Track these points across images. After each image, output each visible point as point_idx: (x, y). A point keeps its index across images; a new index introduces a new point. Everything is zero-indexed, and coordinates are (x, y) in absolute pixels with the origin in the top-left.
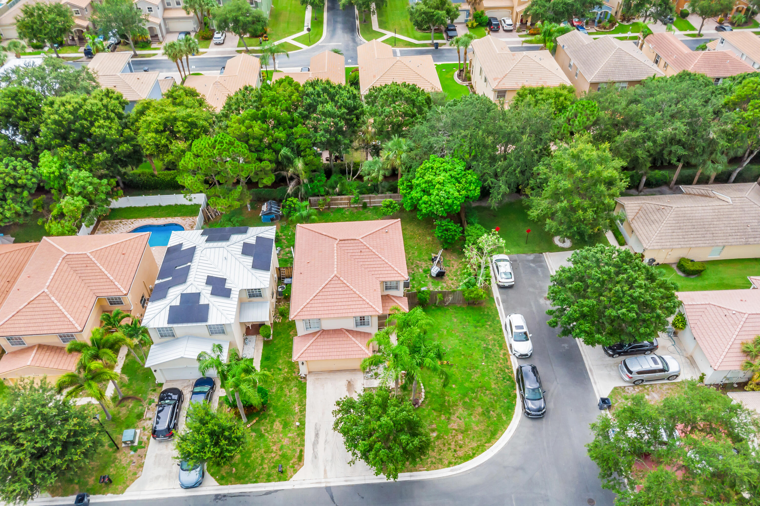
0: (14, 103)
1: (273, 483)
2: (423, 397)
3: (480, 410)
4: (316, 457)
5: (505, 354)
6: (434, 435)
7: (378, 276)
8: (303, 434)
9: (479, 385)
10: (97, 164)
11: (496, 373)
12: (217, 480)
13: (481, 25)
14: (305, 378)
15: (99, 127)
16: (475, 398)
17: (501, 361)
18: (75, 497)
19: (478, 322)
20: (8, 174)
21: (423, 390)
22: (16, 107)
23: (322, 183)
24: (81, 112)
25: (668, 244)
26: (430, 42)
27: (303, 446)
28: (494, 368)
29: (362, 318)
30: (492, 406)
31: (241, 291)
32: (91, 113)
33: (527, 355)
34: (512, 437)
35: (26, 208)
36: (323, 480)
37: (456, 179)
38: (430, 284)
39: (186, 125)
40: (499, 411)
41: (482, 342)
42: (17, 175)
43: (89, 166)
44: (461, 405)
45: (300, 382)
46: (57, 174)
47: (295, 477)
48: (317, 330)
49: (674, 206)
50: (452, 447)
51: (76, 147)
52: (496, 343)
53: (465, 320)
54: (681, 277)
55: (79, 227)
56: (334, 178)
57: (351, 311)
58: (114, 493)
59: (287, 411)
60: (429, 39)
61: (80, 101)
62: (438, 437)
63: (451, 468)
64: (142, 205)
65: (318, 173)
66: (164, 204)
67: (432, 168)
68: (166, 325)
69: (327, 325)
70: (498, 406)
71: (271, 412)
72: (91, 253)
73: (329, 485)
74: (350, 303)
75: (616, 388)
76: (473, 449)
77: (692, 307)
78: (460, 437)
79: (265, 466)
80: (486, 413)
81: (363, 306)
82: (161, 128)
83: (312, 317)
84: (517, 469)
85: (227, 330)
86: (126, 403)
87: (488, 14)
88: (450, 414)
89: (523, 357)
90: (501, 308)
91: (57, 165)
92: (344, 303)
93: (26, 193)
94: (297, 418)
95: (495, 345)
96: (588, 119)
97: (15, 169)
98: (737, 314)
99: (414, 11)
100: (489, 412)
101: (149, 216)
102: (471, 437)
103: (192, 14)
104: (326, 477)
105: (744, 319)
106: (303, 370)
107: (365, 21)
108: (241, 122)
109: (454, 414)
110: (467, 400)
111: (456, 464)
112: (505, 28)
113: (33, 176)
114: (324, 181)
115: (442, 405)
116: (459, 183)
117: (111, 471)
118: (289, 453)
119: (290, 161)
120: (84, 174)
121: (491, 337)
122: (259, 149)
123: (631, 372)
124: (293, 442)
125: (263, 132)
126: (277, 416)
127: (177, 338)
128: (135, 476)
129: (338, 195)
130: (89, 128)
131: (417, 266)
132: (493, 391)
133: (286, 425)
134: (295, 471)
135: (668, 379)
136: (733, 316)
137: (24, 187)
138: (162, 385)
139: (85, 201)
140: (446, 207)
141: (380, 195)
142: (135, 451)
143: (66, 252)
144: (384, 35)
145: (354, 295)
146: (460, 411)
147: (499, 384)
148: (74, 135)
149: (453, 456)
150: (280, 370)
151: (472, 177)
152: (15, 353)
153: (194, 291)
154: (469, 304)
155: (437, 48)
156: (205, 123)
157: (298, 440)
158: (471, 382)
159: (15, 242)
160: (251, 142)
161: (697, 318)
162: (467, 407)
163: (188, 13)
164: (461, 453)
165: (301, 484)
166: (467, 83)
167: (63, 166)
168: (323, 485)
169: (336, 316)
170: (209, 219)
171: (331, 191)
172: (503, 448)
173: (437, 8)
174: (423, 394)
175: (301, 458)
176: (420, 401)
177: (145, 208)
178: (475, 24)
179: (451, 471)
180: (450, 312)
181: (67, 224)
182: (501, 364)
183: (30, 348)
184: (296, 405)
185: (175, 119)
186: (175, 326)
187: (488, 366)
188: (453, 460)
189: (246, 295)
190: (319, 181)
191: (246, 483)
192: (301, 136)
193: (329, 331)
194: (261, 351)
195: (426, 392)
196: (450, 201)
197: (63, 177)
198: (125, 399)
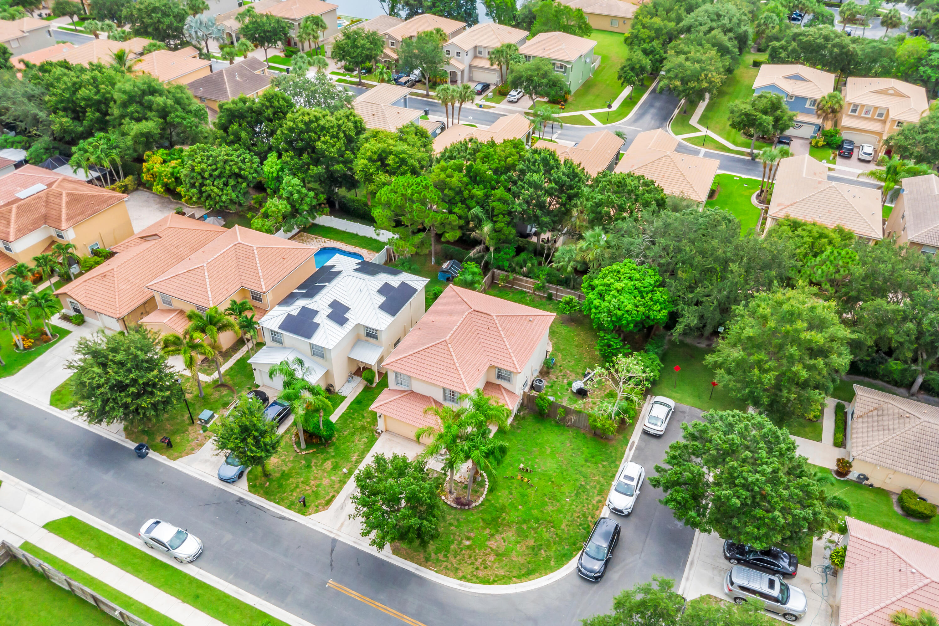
0: (267, 104)
1: (291, 512)
2: (480, 502)
3: (531, 543)
4: (342, 508)
5: (599, 502)
6: (467, 543)
7: (491, 359)
8: (345, 483)
9: (549, 518)
10: (311, 176)
11: (576, 515)
12: (249, 486)
13: (828, 145)
14: (379, 434)
15: (324, 142)
16: (534, 529)
17: (590, 507)
18: (137, 445)
19: (593, 457)
20: (236, 163)
21: (484, 496)
22: (267, 108)
23: (508, 257)
24: (313, 125)
25: (889, 462)
26: (749, 150)
27: (338, 493)
28: (577, 509)
29: (452, 393)
30: (548, 546)
31: (358, 325)
32: (323, 128)
33: (621, 511)
34: (547, 586)
35: (241, 198)
36: (335, 531)
37: (640, 292)
38: (567, 398)
39: (397, 160)
40: (552, 553)
41: (582, 479)
42: (243, 166)
43: (303, 175)
44: (514, 528)
45: (373, 435)
46: (275, 175)
47: (313, 516)
48: (406, 388)
49: (924, 418)
50: (477, 563)
51: (300, 155)
52: (598, 486)
53: (579, 449)
54: (896, 513)
55: (278, 230)
56: (523, 255)
57: (441, 380)
58: (168, 457)
59: (345, 457)
60: (749, 147)
61: (318, 115)
62: (469, 547)
63: (462, 582)
64: (342, 228)
65: (507, 245)
66: (361, 234)
67: (619, 272)
68: (276, 329)
69: (418, 387)
70: (554, 549)
71: (331, 450)
72: (257, 248)
73: (337, 538)
74: (445, 372)
75: (709, 596)
76: (496, 576)
77: (860, 541)
78: (492, 558)
79: (295, 494)
80: (535, 549)
81: (455, 380)
82: (375, 157)
83: (405, 372)
84: (529, 618)
85: (327, 355)
86: (222, 389)
87: (845, 135)
88: (497, 531)
89: (617, 512)
90: (629, 453)
91: (278, 167)
92: (439, 370)
93: (244, 184)
94: (349, 465)
95: (595, 487)
96: (838, 272)
97: (243, 161)
98: (917, 575)
99: (736, 109)
100: (540, 549)
101: (342, 240)
102: (503, 564)
103: (495, 67)
104: (339, 530)
105: (921, 584)
106: (381, 425)
107: (685, 112)
108: (443, 170)
109: (501, 534)
110: (524, 526)
111: (469, 581)
112: (860, 157)
113: (256, 171)
114: (512, 255)
115: (494, 520)
116: (643, 297)
117: (176, 439)
118: (322, 492)
119: (479, 223)
120: (296, 181)
121: (597, 478)
122: (453, 201)
123: (732, 583)
124: (332, 486)
125: (460, 185)
126: (333, 456)
127: (285, 348)
128: (192, 451)
129: (526, 276)
130: (315, 141)
131: (564, 376)
132: (559, 532)
133: (336, 467)
134: (317, 511)
135: (784, 615)
136: (910, 575)
137: (245, 178)
138: (258, 386)
139: (288, 206)
140: (614, 319)
141: (568, 290)
142: (205, 431)
143: (240, 241)
144: (698, 130)
145: (452, 366)
146: (510, 535)
147: (571, 528)
148: (301, 144)
149: (472, 572)
150: (364, 417)
151: (661, 295)
152: (163, 311)
153: (314, 308)
154: (595, 434)
155: (753, 159)
156: (416, 164)
157: (337, 486)
158: (542, 512)
159: (224, 226)
160: (446, 191)
161: (860, 558)
162: (520, 533)
163: (492, 65)
164: (481, 574)
165: (315, 525)
166: (763, 206)
167: (282, 169)
168: (332, 536)
169: (425, 379)
170: (391, 260)
171: (517, 268)
172: (529, 592)
173: (765, 113)
174: (481, 499)
175: (329, 503)
176: (474, 505)
177: (344, 232)
178: (821, 144)
179: (460, 585)
180: (570, 433)
181: (269, 223)
182: (588, 509)
183: (174, 310)
184: (356, 454)
185: (391, 153)
186: (284, 332)
187: (571, 505)
188: (469, 576)
189: (363, 333)
190: (505, 254)
191: (270, 500)
192: (499, 200)
193: (418, 394)
194: (358, 393)
195: (486, 499)
196: (619, 313)
197: (279, 179)
198: (223, 385)
